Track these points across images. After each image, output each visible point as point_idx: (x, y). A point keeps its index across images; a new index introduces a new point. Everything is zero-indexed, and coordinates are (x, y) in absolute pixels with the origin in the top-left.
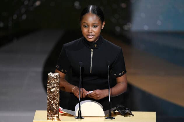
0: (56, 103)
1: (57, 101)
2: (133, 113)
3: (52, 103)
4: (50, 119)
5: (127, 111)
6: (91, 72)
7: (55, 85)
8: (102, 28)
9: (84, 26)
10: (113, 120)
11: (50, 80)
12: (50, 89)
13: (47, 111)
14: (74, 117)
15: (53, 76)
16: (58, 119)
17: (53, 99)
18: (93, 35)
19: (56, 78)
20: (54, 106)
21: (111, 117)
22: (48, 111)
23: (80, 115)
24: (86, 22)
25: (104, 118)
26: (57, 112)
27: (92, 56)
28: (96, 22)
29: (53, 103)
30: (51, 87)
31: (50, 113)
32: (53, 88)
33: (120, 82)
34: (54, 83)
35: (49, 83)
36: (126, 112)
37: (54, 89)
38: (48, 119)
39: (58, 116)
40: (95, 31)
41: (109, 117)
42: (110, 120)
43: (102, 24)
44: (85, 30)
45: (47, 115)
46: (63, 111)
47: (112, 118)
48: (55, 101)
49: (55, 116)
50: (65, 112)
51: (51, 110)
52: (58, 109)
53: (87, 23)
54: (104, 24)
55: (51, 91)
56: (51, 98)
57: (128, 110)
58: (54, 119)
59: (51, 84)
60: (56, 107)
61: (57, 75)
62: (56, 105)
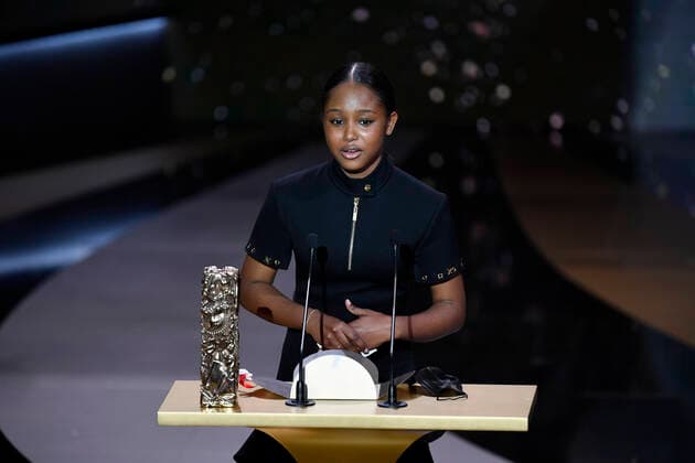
0: (227, 359)
1: (231, 352)
2: (466, 388)
3: (217, 357)
4: (210, 407)
5: (446, 383)
6: (350, 268)
7: (225, 305)
8: (389, 132)
9: (332, 122)
10: (400, 409)
11: (210, 290)
12: (210, 315)
13: (200, 383)
14: (284, 401)
15: (218, 276)
16: (236, 407)
17: (220, 345)
18: (359, 150)
19: (228, 283)
20: (223, 368)
21: (395, 401)
22: (204, 383)
23: (300, 396)
24: (338, 108)
25: (375, 404)
26: (232, 387)
27: (355, 218)
28: (368, 108)
29: (220, 360)
30: (211, 310)
31: (209, 389)
32: (217, 312)
33: (441, 301)
34: (221, 299)
35: (207, 298)
36: (443, 387)
37: (222, 315)
38: (203, 407)
39: (235, 397)
40: (366, 136)
41: (389, 402)
42: (391, 410)
43: (388, 117)
44: (336, 135)
45: (202, 395)
46: (252, 384)
47: (397, 405)
48: (225, 352)
49: (225, 397)
50: (259, 388)
51: (213, 381)
52: (234, 376)
53: (341, 112)
54: (394, 119)
55: (212, 323)
56: (213, 342)
57: (451, 379)
58: (222, 407)
59: (211, 302)
60: (228, 371)
61: (231, 274)
62: (228, 365)
